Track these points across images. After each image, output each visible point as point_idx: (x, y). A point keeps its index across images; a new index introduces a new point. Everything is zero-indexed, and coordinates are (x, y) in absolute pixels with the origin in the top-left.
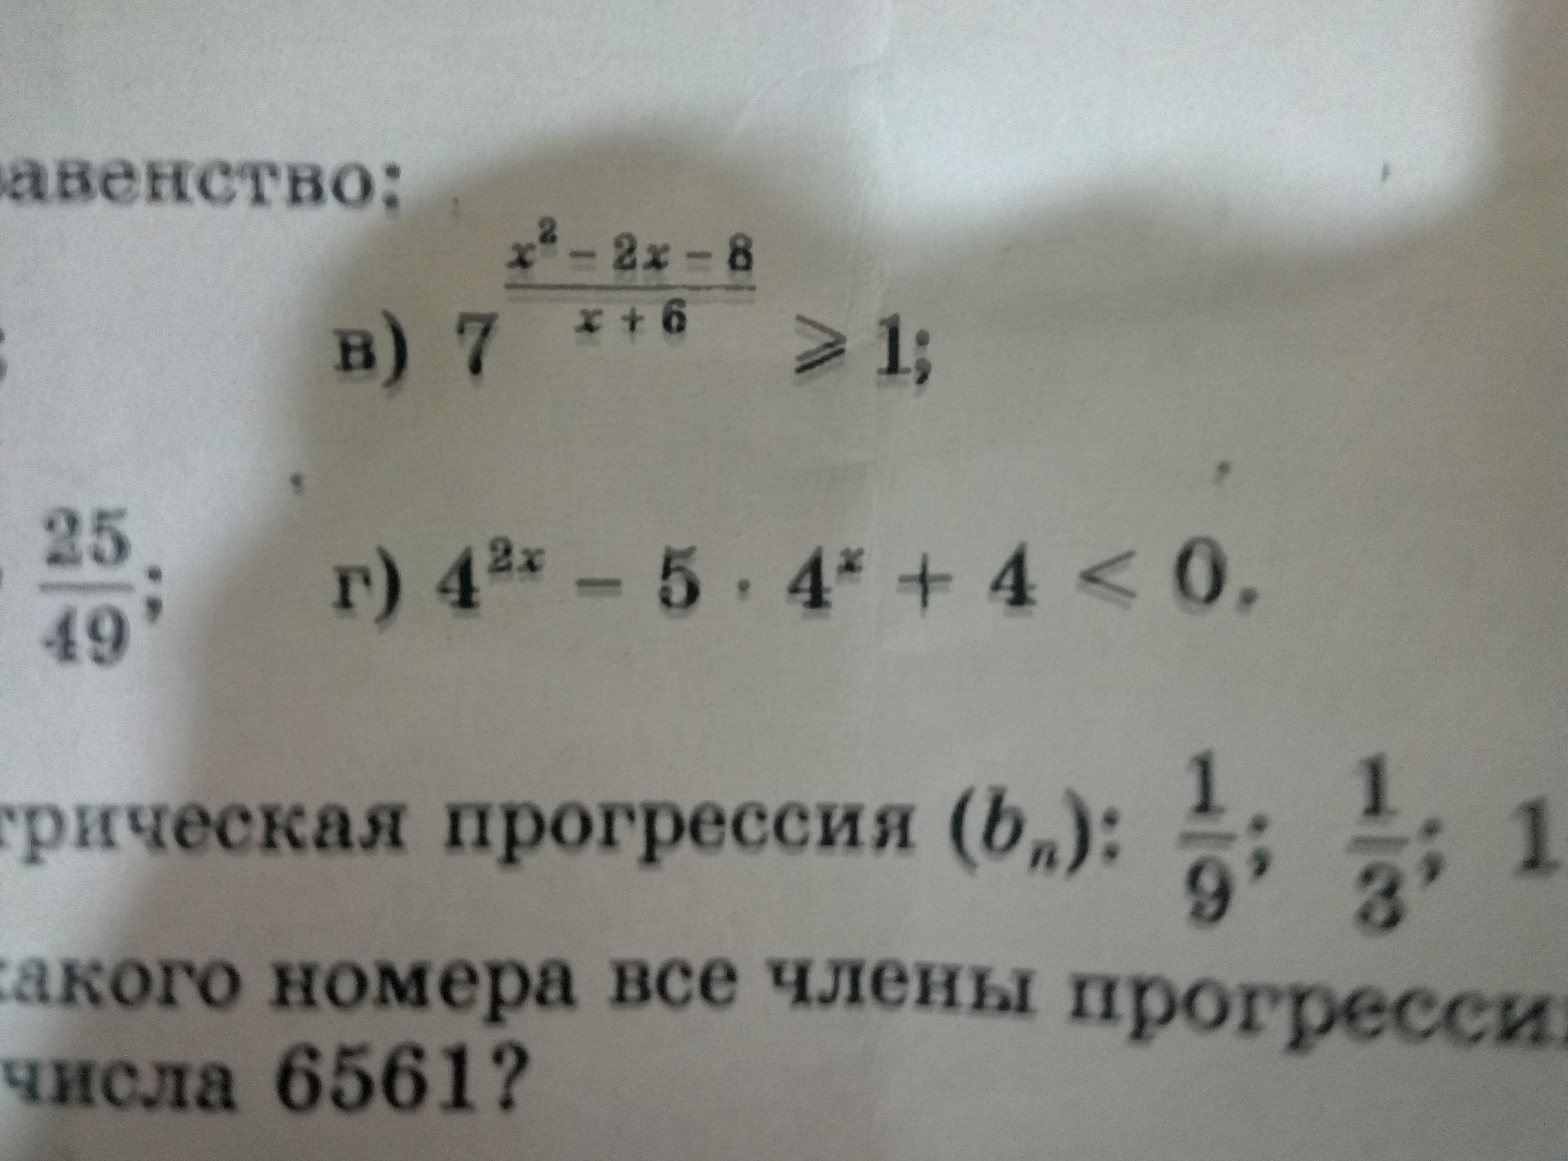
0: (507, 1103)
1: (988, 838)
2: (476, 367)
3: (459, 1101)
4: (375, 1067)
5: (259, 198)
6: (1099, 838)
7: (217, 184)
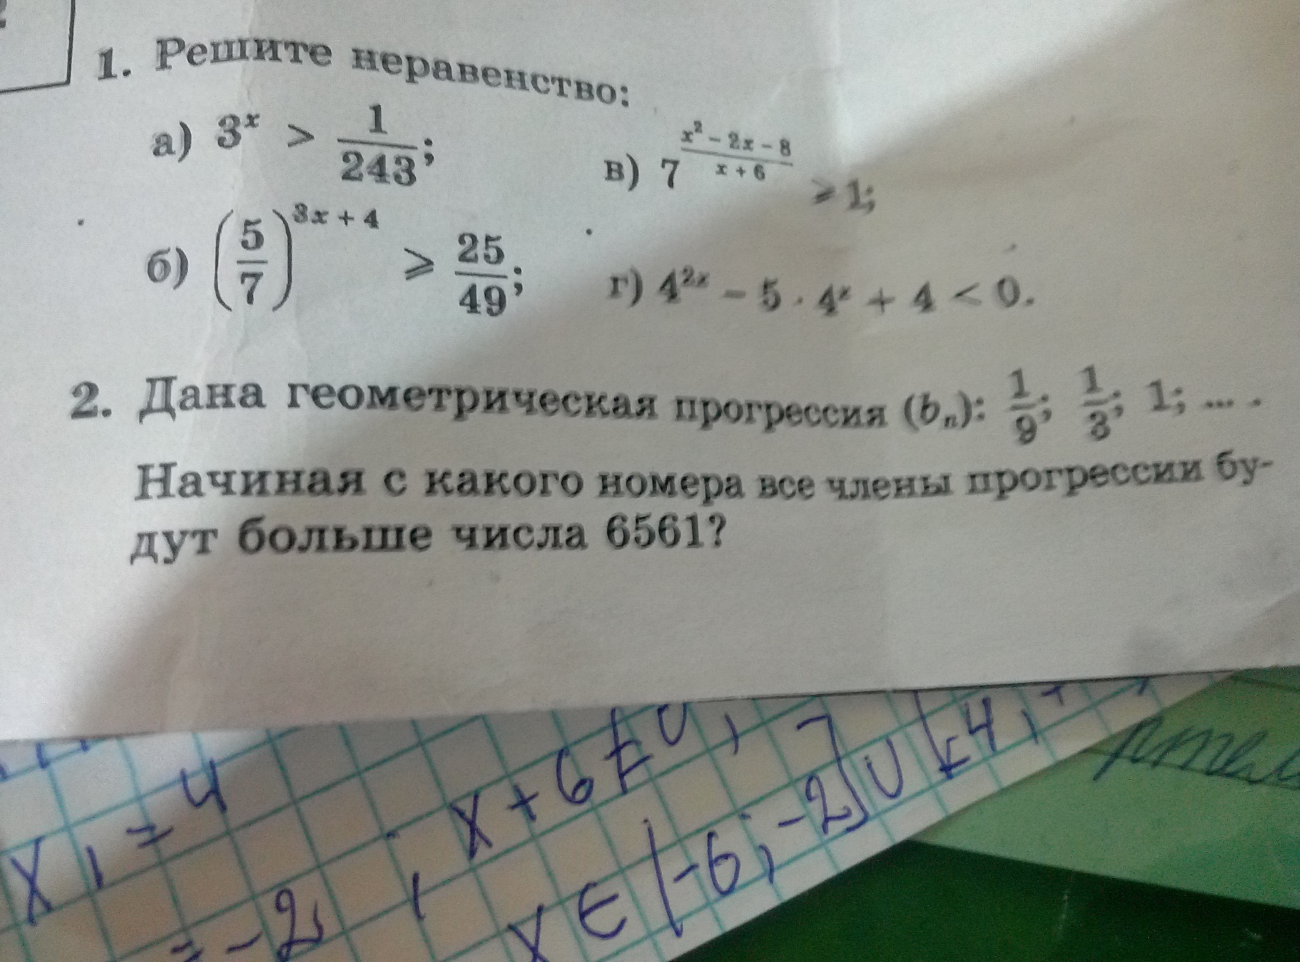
0: (717, 543)
1: (923, 416)
2: (671, 184)
3: (694, 542)
4: (653, 523)
5: (561, 93)
6: (975, 411)
7: (541, 83)
